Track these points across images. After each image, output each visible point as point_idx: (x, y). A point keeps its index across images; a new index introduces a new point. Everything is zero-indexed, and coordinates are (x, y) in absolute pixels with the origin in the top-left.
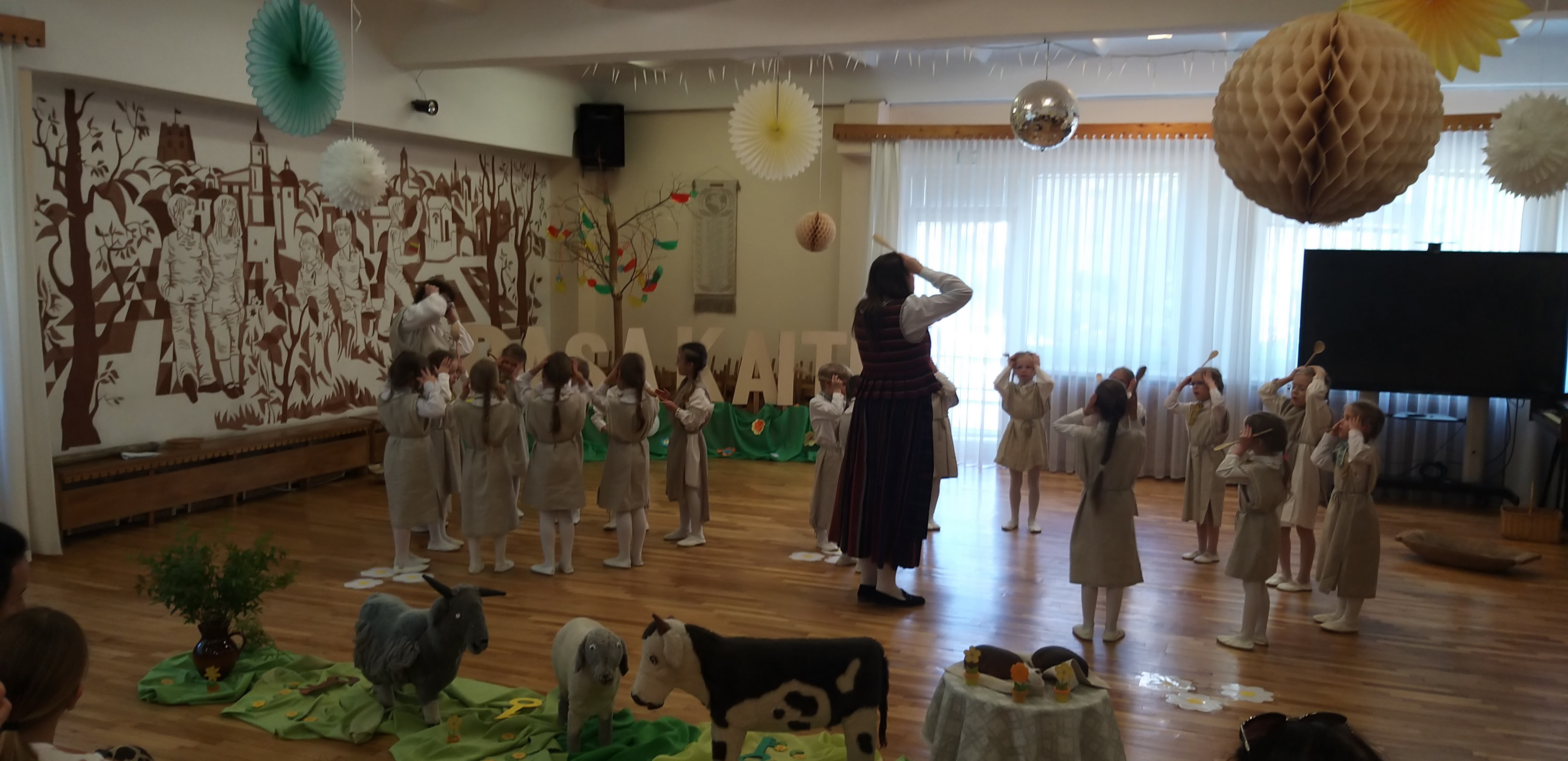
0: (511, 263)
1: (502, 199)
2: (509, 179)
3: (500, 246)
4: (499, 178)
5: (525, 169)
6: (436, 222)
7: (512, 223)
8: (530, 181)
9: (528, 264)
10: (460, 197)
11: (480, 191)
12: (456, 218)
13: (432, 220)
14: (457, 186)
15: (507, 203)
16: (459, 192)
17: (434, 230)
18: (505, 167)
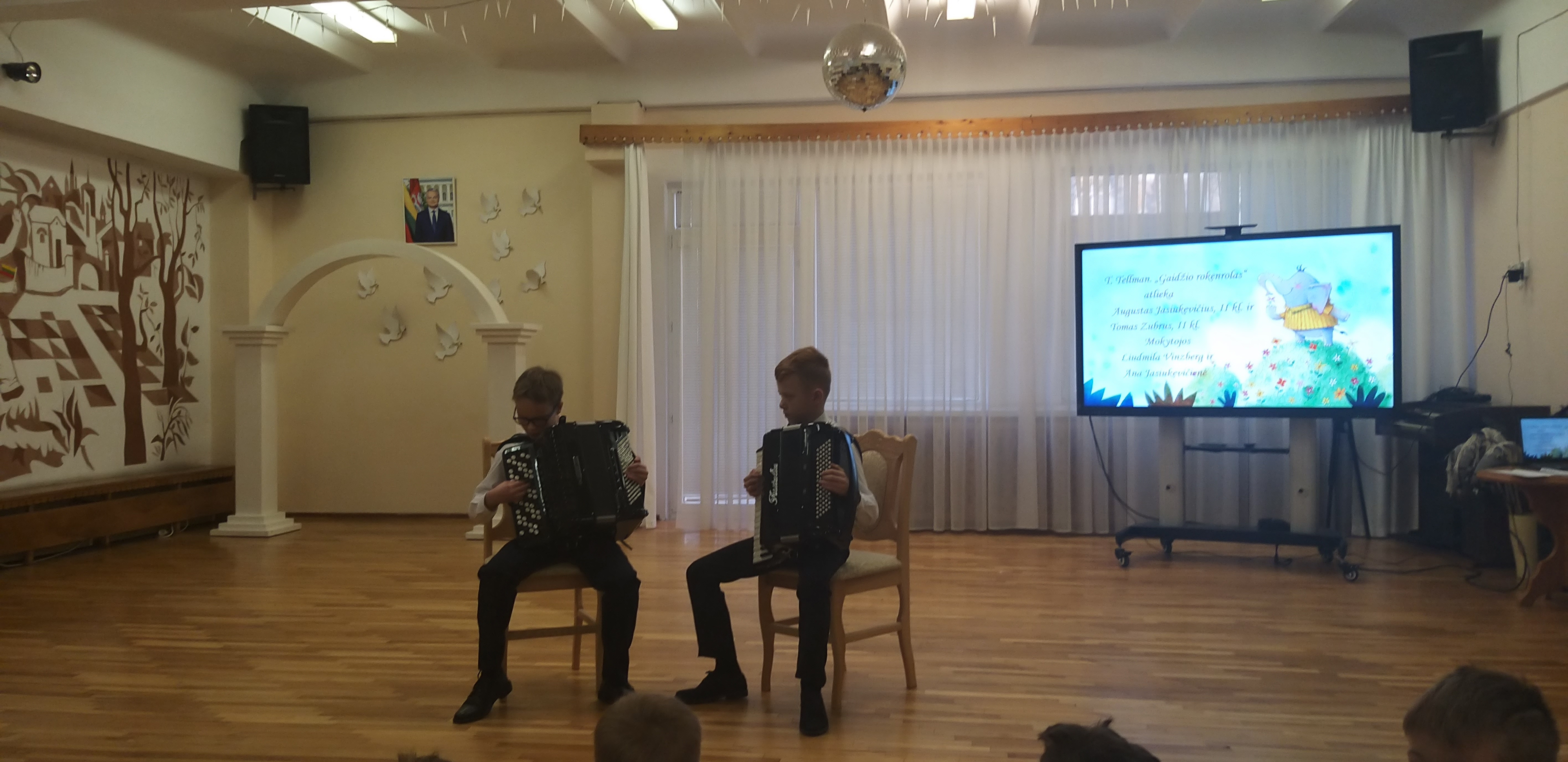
0: (154, 304)
1: (141, 219)
2: (151, 195)
3: (138, 281)
4: (137, 193)
5: (174, 186)
6: (42, 240)
7: (156, 253)
8: (181, 201)
9: (179, 307)
10: (79, 211)
11: (108, 205)
12: (73, 238)
13: (36, 238)
14: (74, 196)
15: (147, 225)
16: (78, 204)
17: (40, 251)
18: (145, 180)
